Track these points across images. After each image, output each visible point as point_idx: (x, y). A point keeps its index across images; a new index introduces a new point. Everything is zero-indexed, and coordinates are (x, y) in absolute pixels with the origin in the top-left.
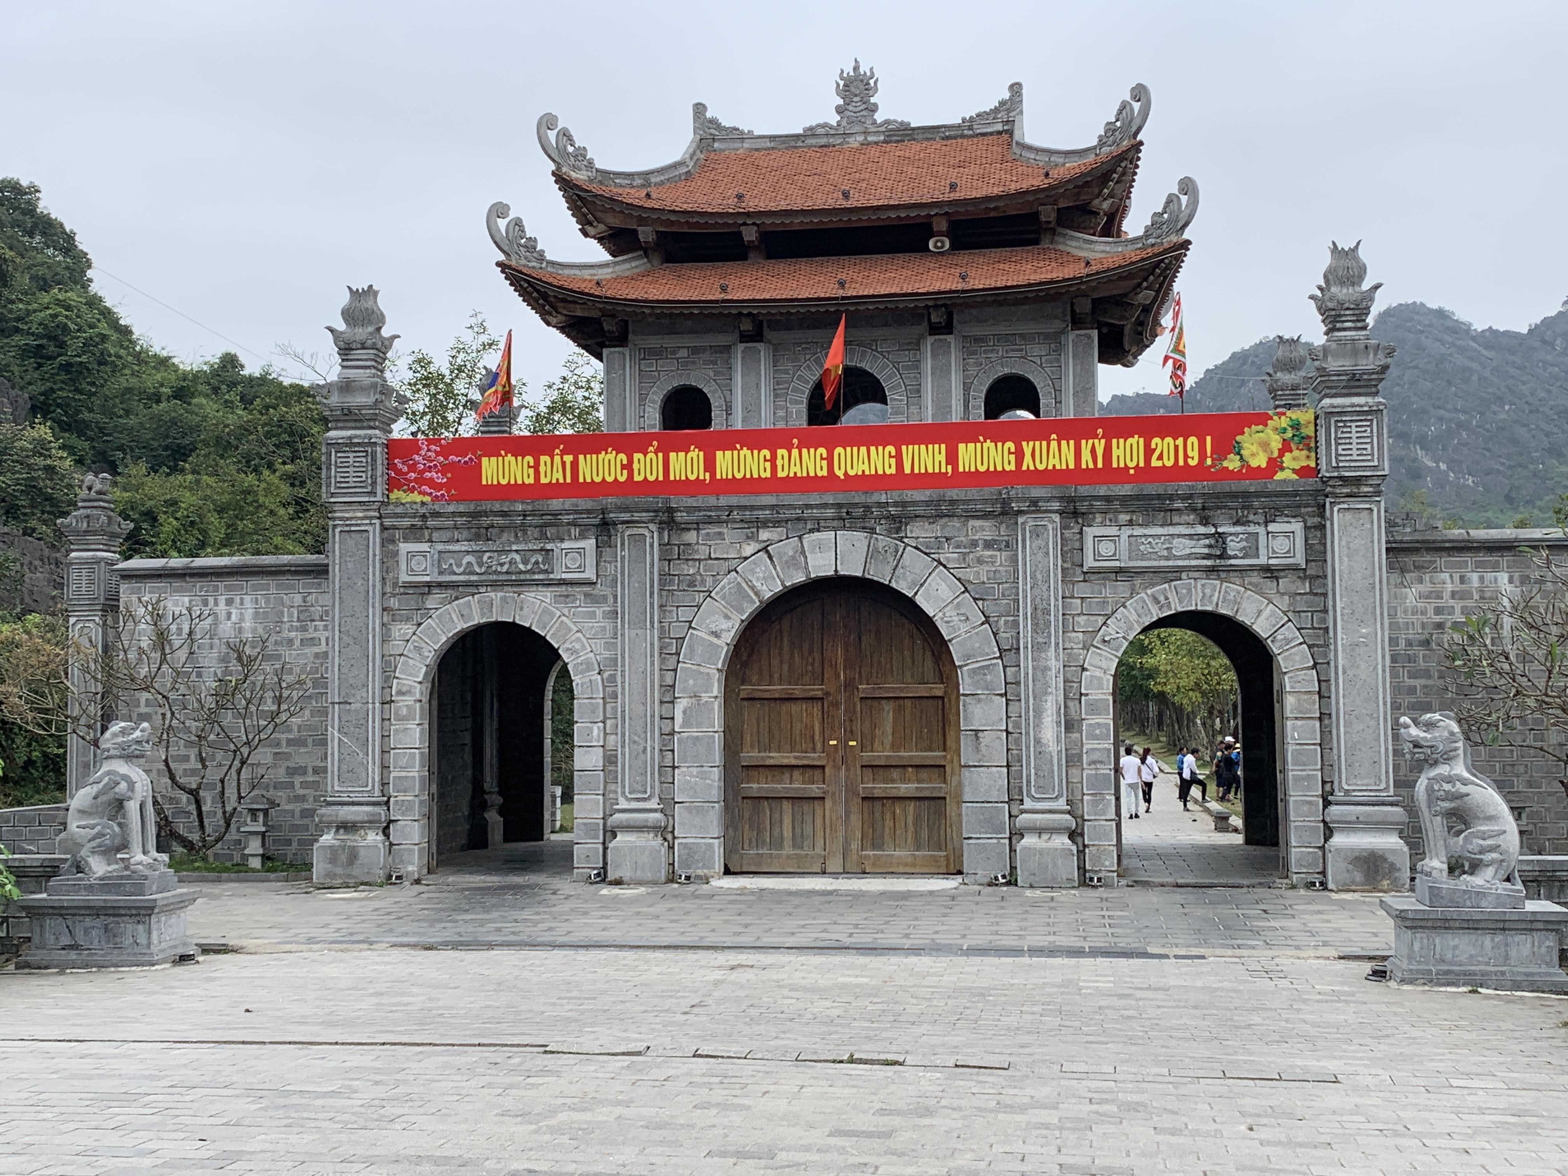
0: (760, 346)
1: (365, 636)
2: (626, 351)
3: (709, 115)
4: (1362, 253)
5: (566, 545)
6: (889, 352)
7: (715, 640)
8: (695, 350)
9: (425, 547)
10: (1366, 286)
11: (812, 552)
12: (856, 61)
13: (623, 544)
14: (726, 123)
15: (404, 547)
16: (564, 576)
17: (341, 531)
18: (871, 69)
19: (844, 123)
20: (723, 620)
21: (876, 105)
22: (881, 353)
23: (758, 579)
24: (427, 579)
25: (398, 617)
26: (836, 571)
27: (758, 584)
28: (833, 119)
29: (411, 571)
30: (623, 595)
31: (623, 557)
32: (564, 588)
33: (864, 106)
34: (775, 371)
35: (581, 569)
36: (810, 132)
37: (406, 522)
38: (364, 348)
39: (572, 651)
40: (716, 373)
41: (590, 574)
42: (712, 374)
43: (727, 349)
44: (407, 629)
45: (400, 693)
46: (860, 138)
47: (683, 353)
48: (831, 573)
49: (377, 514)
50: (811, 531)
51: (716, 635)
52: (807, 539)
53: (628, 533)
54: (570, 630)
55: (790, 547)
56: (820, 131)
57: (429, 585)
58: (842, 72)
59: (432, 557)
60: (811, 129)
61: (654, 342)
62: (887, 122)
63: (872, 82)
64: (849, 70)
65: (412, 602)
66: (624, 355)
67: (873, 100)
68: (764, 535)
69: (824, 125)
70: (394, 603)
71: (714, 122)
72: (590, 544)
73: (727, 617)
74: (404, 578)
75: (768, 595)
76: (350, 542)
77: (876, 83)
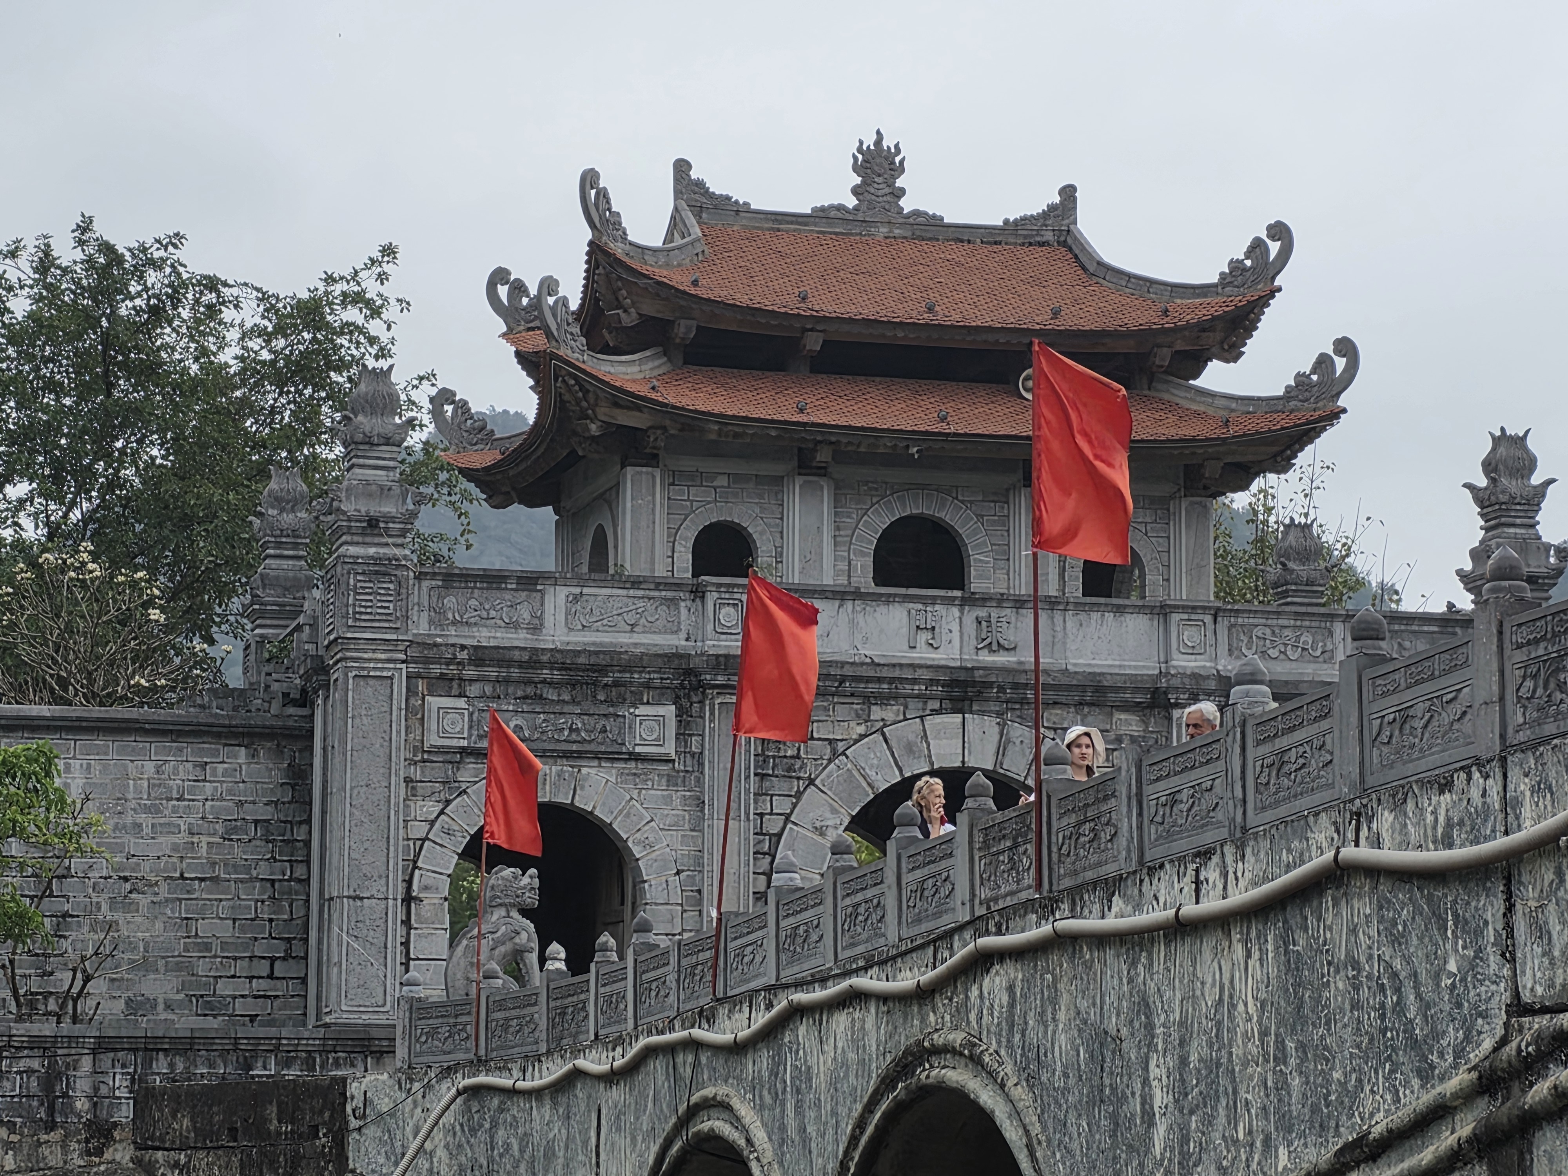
0: (823, 482)
1: (383, 812)
2: (657, 473)
3: (694, 175)
4: (1531, 443)
5: (642, 710)
6: (971, 502)
7: (819, 839)
8: (736, 478)
9: (461, 703)
10: (1536, 479)
11: (935, 738)
12: (878, 133)
13: (712, 713)
14: (716, 188)
15: (435, 702)
16: (638, 749)
17: (356, 676)
18: (897, 146)
19: (864, 207)
20: (828, 815)
21: (902, 191)
22: (962, 502)
23: (872, 767)
24: (465, 743)
25: (420, 792)
26: (963, 762)
27: (871, 773)
28: (851, 202)
29: (442, 732)
30: (712, 777)
31: (712, 730)
32: (632, 764)
33: (887, 190)
34: (836, 514)
35: (660, 741)
36: (822, 214)
37: (436, 670)
38: (387, 444)
39: (647, 845)
40: (763, 510)
41: (670, 748)
42: (757, 510)
43: (778, 481)
44: (431, 808)
45: (426, 888)
46: (884, 230)
47: (722, 481)
48: (958, 764)
49: (403, 657)
50: (935, 712)
51: (821, 831)
52: (929, 720)
53: (719, 701)
54: (642, 818)
55: (910, 730)
56: (833, 214)
57: (463, 751)
58: (861, 143)
59: (471, 715)
60: (823, 209)
61: (688, 464)
62: (916, 213)
63: (897, 160)
64: (869, 141)
65: (437, 771)
66: (654, 477)
67: (899, 183)
68: (877, 713)
69: (840, 208)
70: (416, 773)
71: (700, 184)
72: (669, 711)
73: (834, 811)
74: (433, 740)
75: (883, 786)
76: (368, 689)
77: (902, 162)
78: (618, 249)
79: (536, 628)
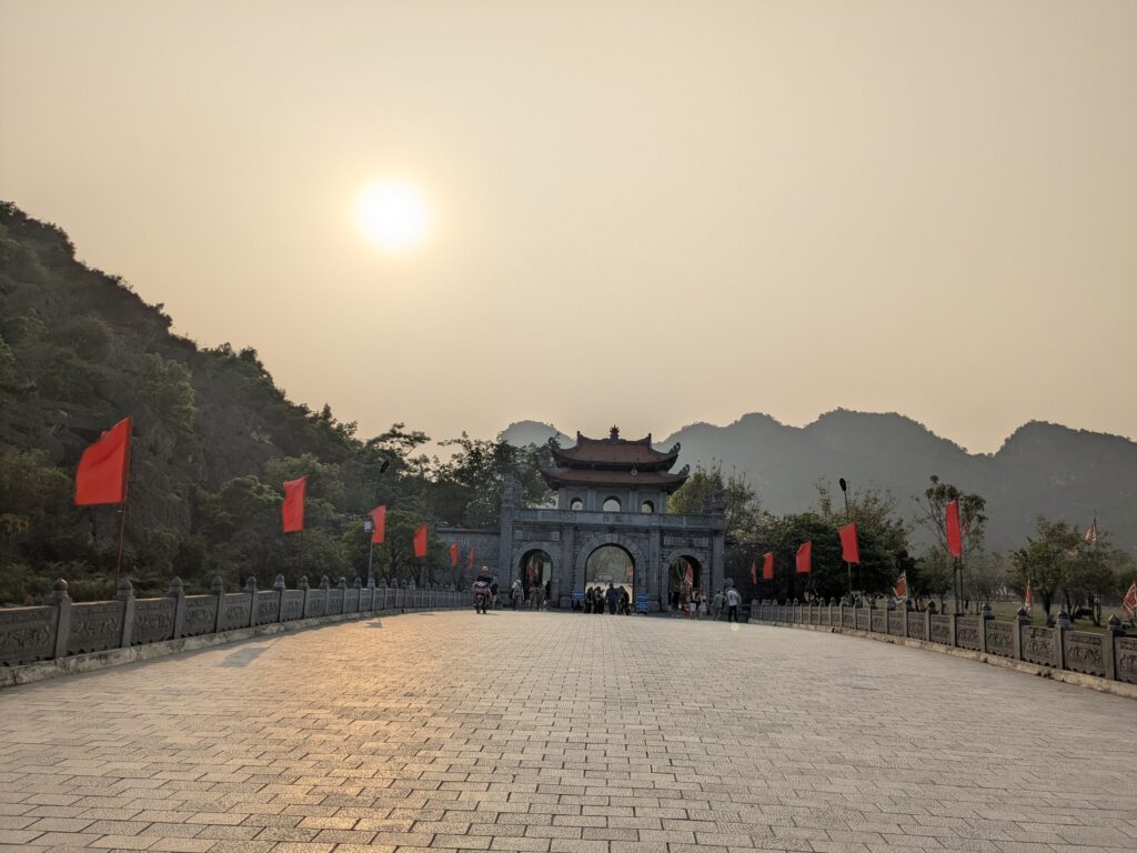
0: (596, 490)
5: (554, 533)
9: (522, 531)
11: (607, 538)
12: (615, 425)
13: (565, 533)
14: (584, 436)
15: (517, 531)
16: (552, 540)
18: (618, 427)
19: (612, 439)
21: (619, 435)
22: (620, 493)
26: (612, 542)
27: (595, 544)
28: (609, 438)
29: (518, 537)
30: (565, 545)
31: (565, 536)
33: (616, 435)
34: (597, 496)
35: (556, 538)
37: (518, 526)
40: (584, 493)
43: (586, 490)
44: (516, 549)
45: (514, 564)
46: (615, 442)
47: (576, 490)
49: (512, 523)
50: (607, 533)
51: (585, 554)
54: (553, 551)
55: (602, 536)
56: (606, 440)
57: (522, 540)
58: (611, 427)
59: (523, 534)
61: (570, 487)
62: (621, 439)
63: (618, 430)
65: (517, 543)
68: (596, 533)
70: (514, 544)
71: (581, 435)
73: (588, 551)
75: (597, 546)
76: (505, 529)
78: (557, 451)
79: (536, 518)
